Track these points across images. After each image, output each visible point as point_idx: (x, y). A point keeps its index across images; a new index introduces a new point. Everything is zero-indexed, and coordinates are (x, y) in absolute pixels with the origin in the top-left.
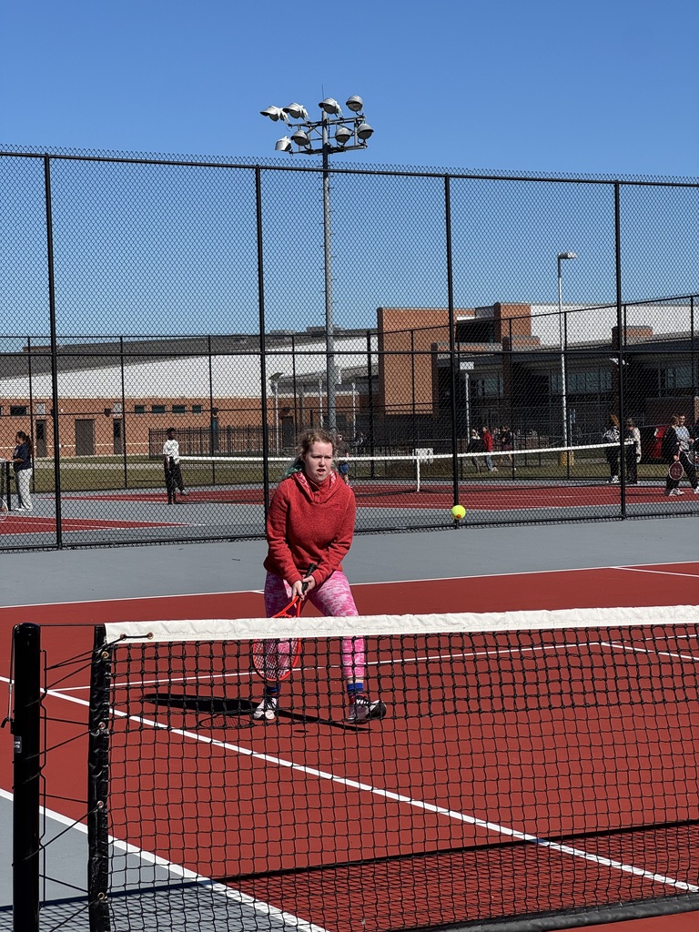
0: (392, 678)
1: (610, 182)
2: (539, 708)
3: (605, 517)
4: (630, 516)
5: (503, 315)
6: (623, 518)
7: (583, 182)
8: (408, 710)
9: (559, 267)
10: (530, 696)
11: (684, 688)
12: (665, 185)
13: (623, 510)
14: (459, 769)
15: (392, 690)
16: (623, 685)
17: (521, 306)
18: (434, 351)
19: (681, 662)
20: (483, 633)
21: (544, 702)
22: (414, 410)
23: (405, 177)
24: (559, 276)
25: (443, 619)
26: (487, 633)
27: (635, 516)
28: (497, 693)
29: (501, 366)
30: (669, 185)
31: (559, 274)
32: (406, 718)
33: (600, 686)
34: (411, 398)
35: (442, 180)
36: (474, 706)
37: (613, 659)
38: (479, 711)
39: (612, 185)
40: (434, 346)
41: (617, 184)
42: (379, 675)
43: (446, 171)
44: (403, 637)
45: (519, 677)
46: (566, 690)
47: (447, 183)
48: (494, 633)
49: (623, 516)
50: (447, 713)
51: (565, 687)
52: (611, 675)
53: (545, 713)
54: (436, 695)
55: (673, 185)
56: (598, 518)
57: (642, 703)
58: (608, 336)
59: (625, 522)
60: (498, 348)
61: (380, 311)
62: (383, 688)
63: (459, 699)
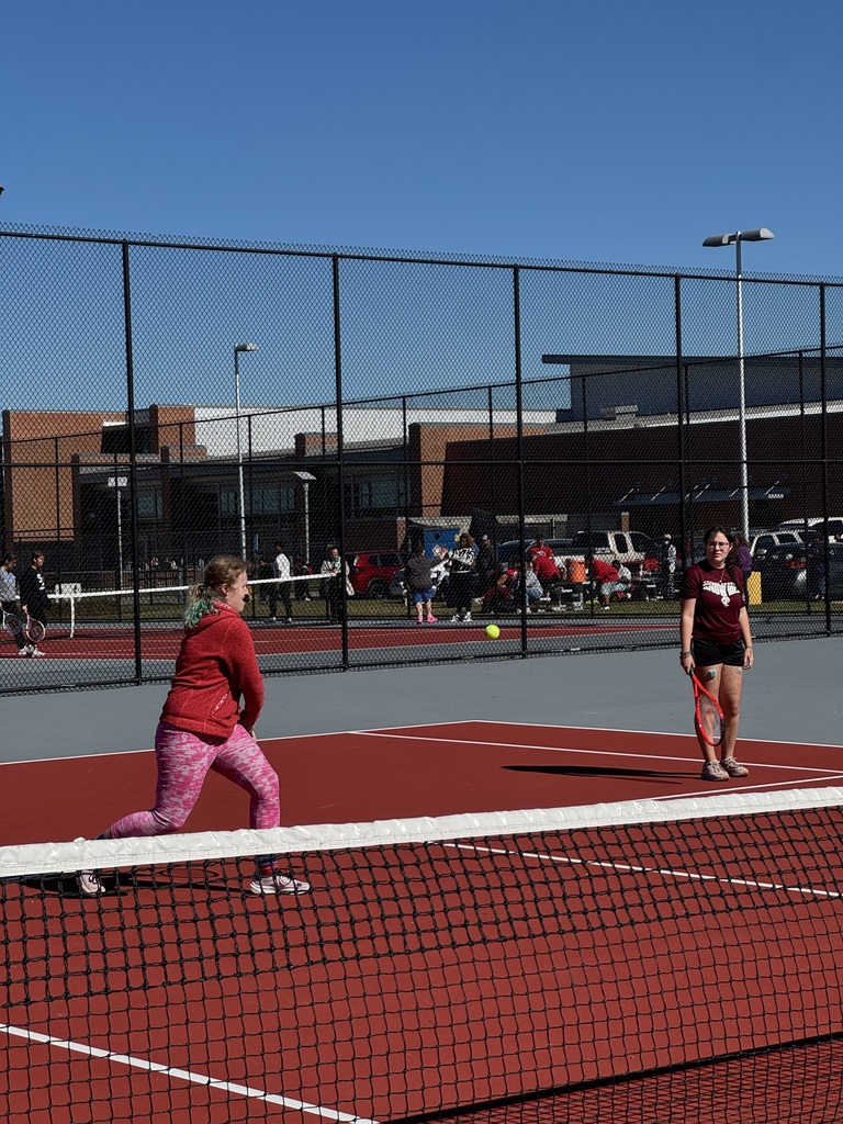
0: (231, 918)
1: (328, 256)
2: (439, 947)
3: (323, 668)
4: (354, 666)
5: (161, 420)
6: (345, 669)
7: (294, 254)
8: (257, 962)
9: (236, 362)
10: (425, 931)
11: (626, 907)
12: (393, 260)
13: (345, 659)
14: (334, 1042)
15: (232, 935)
16: (545, 908)
17: (183, 409)
18: (75, 464)
19: (617, 873)
20: (348, 850)
21: (445, 939)
22: (58, 537)
23: (71, 242)
24: (237, 372)
25: (291, 833)
26: (356, 850)
27: (359, 665)
28: (379, 930)
29: (160, 483)
30: (397, 260)
31: (236, 369)
32: (255, 973)
33: (516, 911)
34: (56, 522)
35: (119, 247)
36: (349, 951)
37: (528, 875)
38: (358, 957)
39: (330, 259)
40: (75, 458)
41: (335, 258)
42: (212, 915)
43: (124, 236)
44: (238, 860)
45: (407, 907)
46: (472, 920)
47: (125, 251)
48: (363, 848)
49: (345, 666)
50: (312, 963)
51: (470, 915)
52: (529, 896)
53: (448, 953)
54: (295, 937)
55: (403, 260)
56: (315, 669)
57: (574, 930)
58: (291, 444)
59: (348, 673)
60: (156, 459)
61: (6, 414)
62: (219, 933)
63: (328, 942)
